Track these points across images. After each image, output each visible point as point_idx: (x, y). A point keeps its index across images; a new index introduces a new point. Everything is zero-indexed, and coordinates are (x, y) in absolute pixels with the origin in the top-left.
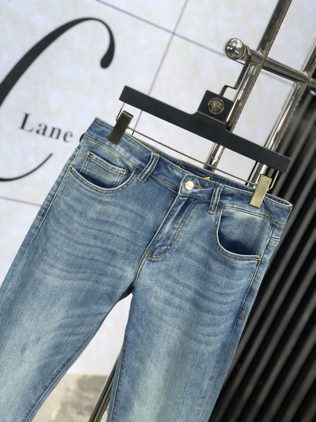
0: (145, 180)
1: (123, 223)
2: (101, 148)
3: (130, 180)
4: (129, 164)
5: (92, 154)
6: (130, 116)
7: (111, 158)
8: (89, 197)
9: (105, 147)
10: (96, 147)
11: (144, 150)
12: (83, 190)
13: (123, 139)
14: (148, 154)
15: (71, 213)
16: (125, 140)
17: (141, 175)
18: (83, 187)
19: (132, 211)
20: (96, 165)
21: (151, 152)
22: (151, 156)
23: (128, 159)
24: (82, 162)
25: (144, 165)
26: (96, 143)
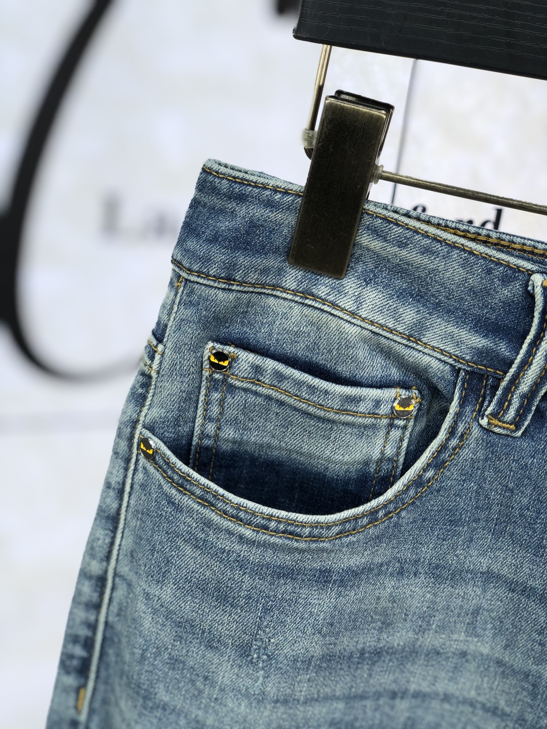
0: (526, 423)
1: (459, 640)
2: (265, 311)
3: (448, 440)
4: (427, 359)
5: (229, 349)
6: (375, 112)
7: (330, 351)
8: (258, 570)
9: (286, 303)
10: (240, 311)
11: (489, 272)
12: (225, 543)
13: (365, 239)
14: (517, 287)
15: (196, 654)
16: (376, 245)
17: (500, 404)
18: (218, 529)
19: (489, 577)
20: (260, 400)
21: (530, 273)
22: (532, 297)
23: (414, 337)
24: (190, 398)
25: (503, 349)
26: (232, 296)
